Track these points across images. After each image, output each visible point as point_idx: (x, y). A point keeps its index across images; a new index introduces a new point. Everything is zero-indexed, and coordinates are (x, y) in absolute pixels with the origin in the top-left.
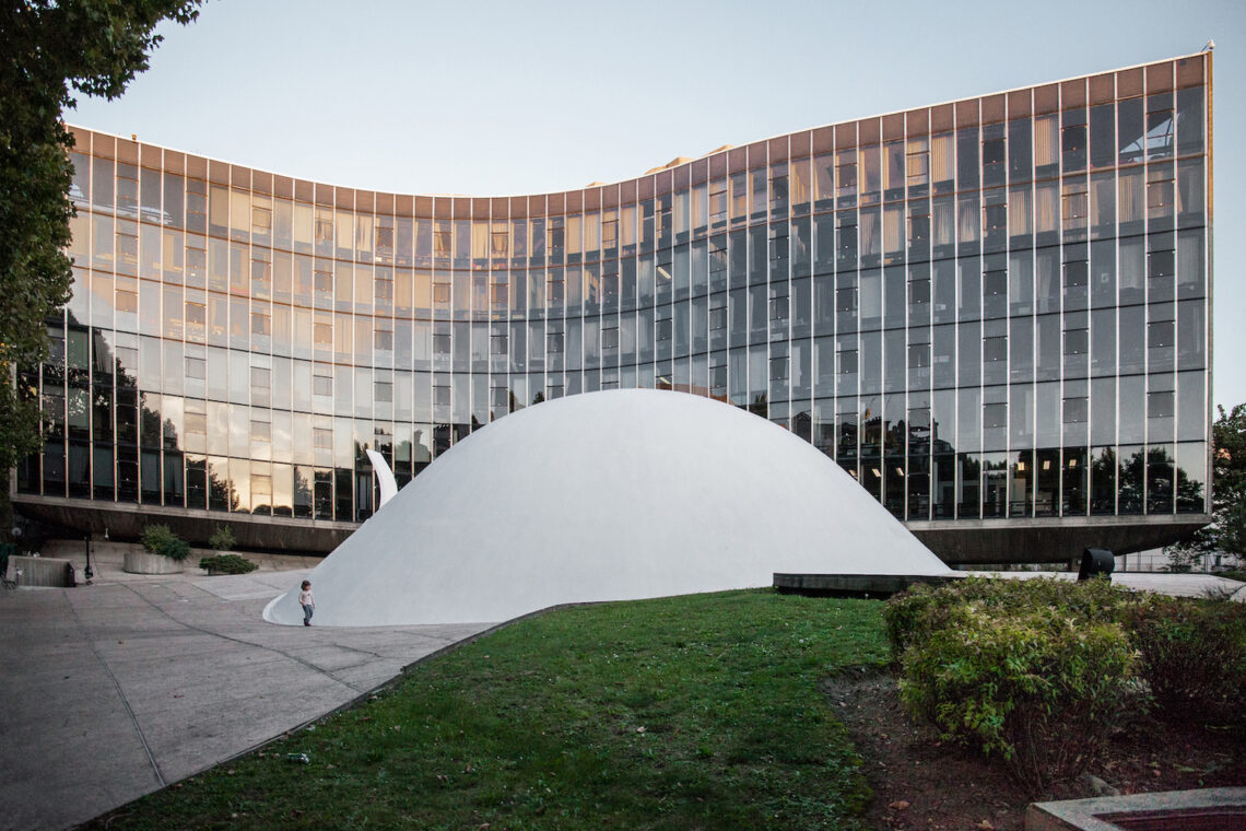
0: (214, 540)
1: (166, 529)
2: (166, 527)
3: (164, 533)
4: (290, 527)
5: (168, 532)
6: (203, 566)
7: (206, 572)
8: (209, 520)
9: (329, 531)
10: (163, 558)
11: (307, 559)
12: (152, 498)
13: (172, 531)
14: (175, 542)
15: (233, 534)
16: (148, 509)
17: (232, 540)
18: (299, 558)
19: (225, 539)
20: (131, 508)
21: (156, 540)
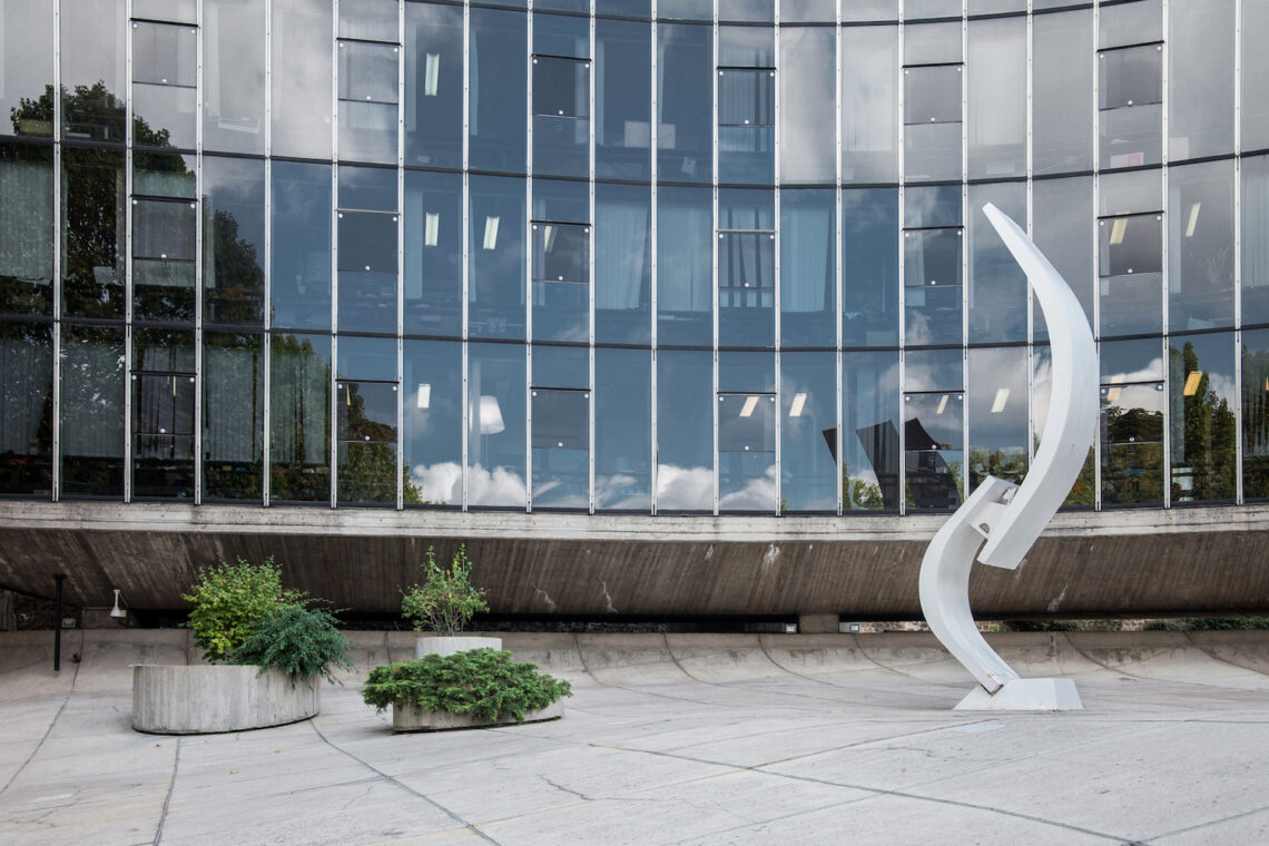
0: (419, 600)
1: (269, 575)
2: (267, 570)
3: (262, 591)
4: (642, 545)
5: (274, 583)
6: (377, 698)
7: (388, 715)
8: (402, 540)
9: (760, 548)
10: (249, 672)
11: (677, 640)
12: (233, 483)
13: (286, 583)
14: (294, 618)
15: (474, 579)
16: (222, 519)
17: (474, 601)
18: (655, 639)
19: (453, 599)
20: (172, 518)
21: (230, 618)
